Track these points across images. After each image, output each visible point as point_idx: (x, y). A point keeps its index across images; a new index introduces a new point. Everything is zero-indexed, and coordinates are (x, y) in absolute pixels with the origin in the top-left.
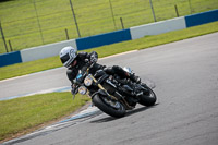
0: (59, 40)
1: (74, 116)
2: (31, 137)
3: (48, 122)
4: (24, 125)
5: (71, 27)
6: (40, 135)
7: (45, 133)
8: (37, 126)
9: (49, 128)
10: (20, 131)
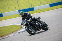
0: (13, 10)
1: (18, 32)
2: (6, 38)
3: (10, 34)
4: (3, 34)
5: (17, 7)
6: (8, 37)
7: (9, 37)
8: (7, 35)
9: (10, 35)
10: (2, 36)
